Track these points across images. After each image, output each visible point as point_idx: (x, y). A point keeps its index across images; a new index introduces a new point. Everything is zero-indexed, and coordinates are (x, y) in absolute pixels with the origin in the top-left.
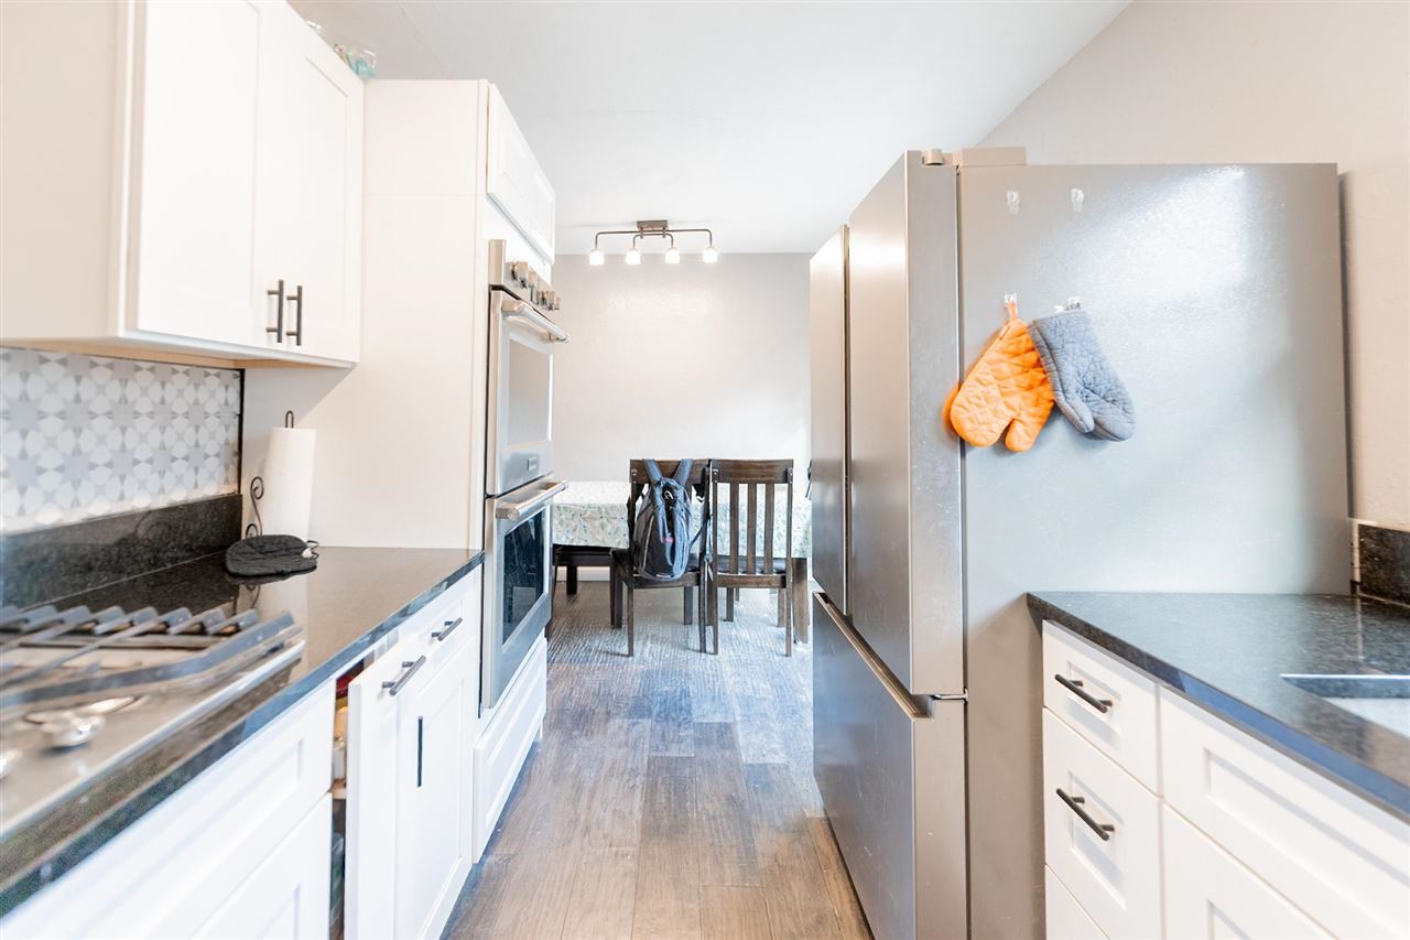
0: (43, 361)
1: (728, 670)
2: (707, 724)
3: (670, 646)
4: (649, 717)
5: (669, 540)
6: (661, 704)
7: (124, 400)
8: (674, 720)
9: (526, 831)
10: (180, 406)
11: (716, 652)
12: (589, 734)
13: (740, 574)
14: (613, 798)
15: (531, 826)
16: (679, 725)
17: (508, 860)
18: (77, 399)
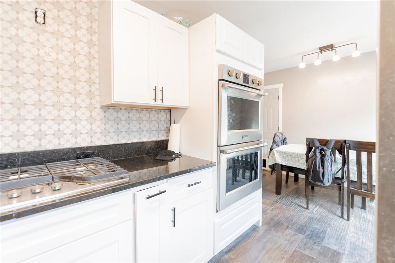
0: (121, 109)
1: (352, 229)
2: (328, 248)
3: (327, 210)
4: (303, 235)
5: (321, 170)
6: (311, 231)
7: (140, 117)
8: (314, 240)
9: (240, 254)
10: (154, 119)
11: (348, 219)
12: (277, 231)
13: (363, 191)
14: (273, 258)
15: (243, 252)
16: (315, 243)
17: (230, 259)
18: (129, 117)
